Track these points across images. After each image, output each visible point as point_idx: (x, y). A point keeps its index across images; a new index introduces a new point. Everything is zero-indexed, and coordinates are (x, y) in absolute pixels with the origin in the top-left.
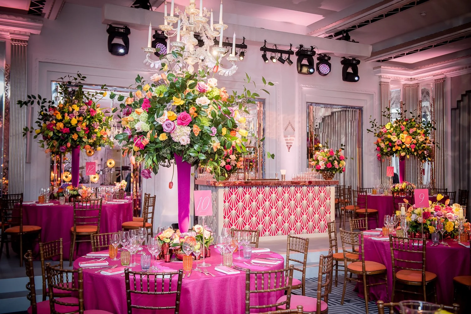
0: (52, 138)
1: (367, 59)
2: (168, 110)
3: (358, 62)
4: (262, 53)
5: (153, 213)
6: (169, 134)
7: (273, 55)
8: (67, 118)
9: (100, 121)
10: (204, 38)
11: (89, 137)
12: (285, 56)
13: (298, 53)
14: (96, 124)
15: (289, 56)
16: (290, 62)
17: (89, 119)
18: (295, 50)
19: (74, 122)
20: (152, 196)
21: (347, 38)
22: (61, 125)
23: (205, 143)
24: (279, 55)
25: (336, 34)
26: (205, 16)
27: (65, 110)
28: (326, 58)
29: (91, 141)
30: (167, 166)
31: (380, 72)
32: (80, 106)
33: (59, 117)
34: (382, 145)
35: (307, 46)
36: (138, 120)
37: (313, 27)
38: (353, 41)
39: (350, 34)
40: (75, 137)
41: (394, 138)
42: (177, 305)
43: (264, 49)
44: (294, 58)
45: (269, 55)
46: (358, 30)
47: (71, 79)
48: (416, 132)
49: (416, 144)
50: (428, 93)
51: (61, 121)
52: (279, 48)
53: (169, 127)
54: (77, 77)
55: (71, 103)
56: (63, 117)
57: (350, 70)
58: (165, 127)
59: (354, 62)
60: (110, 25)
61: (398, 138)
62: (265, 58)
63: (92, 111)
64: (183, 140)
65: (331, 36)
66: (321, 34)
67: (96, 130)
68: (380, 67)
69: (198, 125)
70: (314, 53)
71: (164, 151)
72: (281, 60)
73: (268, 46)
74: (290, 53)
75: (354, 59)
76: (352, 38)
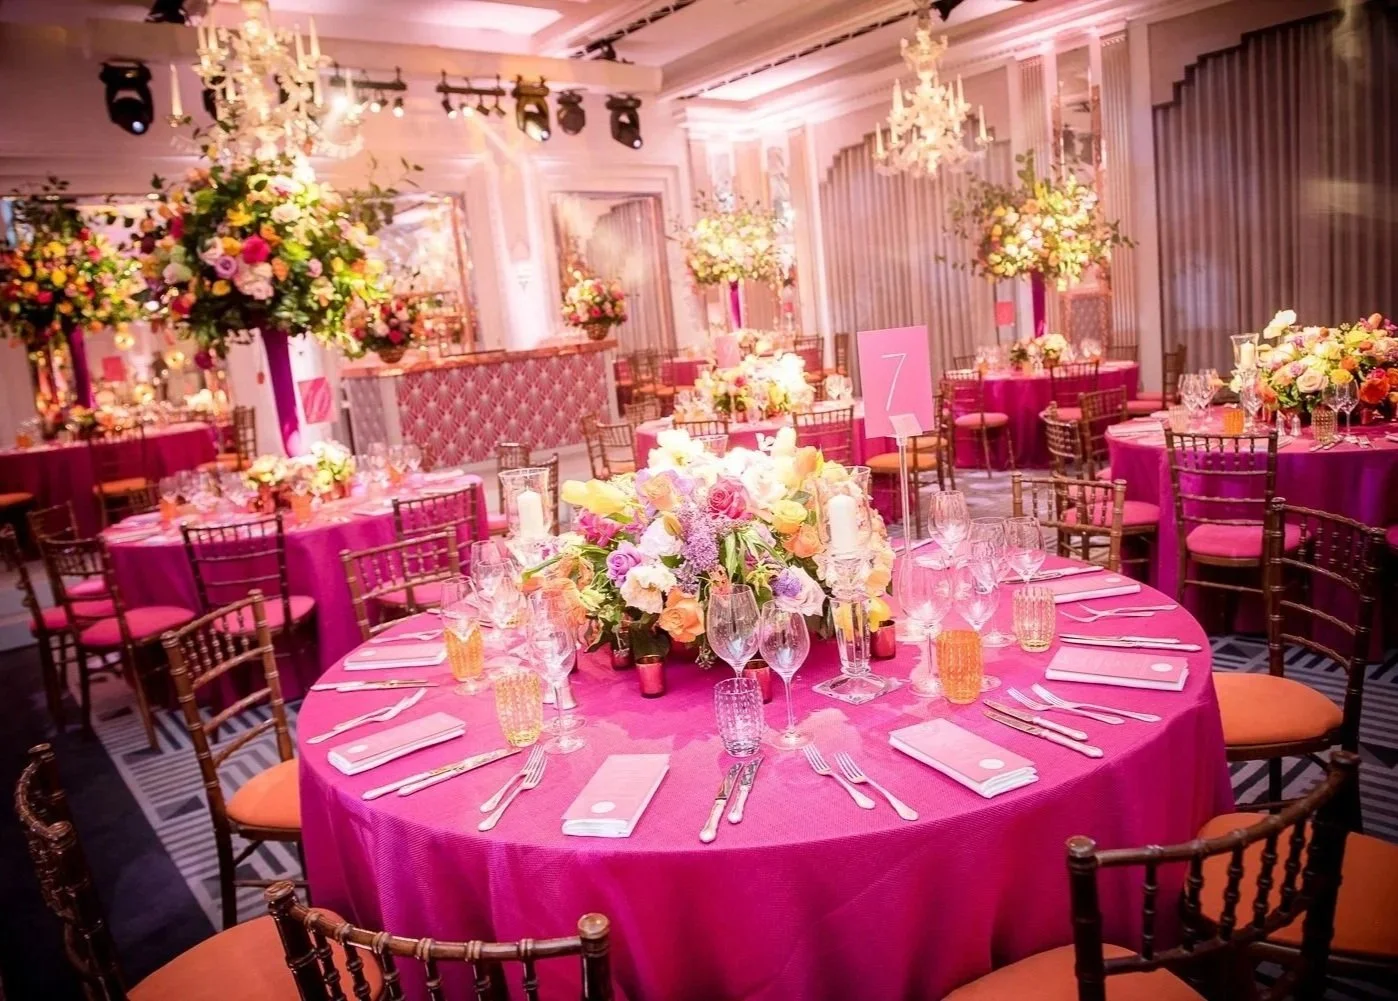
0: (18, 317)
1: (657, 95)
2: (221, 236)
3: (638, 103)
4: (441, 96)
5: (254, 440)
6: (231, 283)
7: (464, 98)
8: (42, 272)
9: (114, 271)
10: (288, 87)
11: (97, 306)
12: (489, 102)
13: (516, 93)
14: (105, 276)
15: (497, 101)
16: (502, 113)
17: (90, 270)
18: (508, 86)
19: (59, 278)
20: (249, 407)
21: (610, 56)
22: (32, 288)
23: (304, 290)
24: (476, 98)
25: (592, 47)
26: (282, 43)
27: (37, 255)
28: (574, 99)
29: (102, 314)
30: (247, 343)
31: (685, 120)
32: (67, 245)
33: (26, 271)
34: (696, 265)
35: (531, 78)
36: (168, 262)
37: (543, 36)
38: (624, 61)
39: (615, 46)
40: (65, 308)
41: (713, 249)
42: (282, 572)
43: (444, 89)
44: (508, 104)
45: (455, 99)
46: (630, 37)
47: (39, 191)
48: (751, 234)
49: (753, 257)
50: (780, 158)
51: (31, 279)
52: (477, 85)
53: (227, 269)
54: (47, 183)
55: (47, 239)
56: (34, 269)
57: (624, 118)
58: (220, 270)
59: (631, 104)
60: (105, 65)
61: (722, 248)
62: (447, 106)
63: (92, 253)
64: (259, 290)
65: (580, 54)
66: (559, 50)
67: (106, 291)
68: (683, 110)
69: (283, 259)
70: (547, 91)
71: (229, 314)
72: (482, 109)
73: (452, 83)
74: (498, 93)
75: (630, 98)
76: (620, 56)
